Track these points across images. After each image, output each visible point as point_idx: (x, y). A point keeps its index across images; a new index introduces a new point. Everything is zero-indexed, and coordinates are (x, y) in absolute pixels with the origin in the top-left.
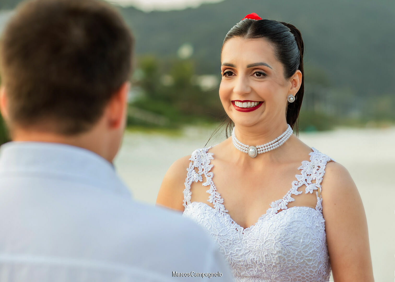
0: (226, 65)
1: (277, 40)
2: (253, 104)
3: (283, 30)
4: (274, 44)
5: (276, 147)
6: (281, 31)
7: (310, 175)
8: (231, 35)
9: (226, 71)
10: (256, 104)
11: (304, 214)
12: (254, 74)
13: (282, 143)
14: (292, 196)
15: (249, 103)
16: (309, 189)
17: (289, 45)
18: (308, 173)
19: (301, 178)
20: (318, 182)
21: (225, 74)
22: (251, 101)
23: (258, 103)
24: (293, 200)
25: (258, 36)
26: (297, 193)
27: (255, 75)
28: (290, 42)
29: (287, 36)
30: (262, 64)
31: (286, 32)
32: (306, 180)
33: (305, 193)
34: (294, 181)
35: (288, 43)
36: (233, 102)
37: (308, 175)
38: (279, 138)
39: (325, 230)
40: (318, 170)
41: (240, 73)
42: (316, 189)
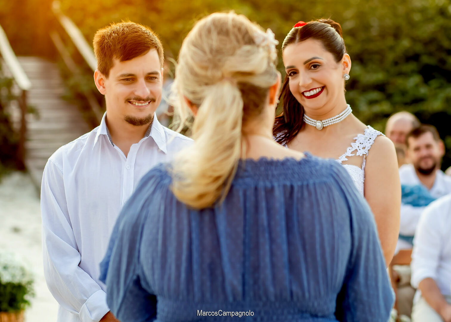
0: (288, 67)
1: (321, 36)
2: (318, 90)
3: (323, 28)
4: (319, 40)
5: (338, 121)
6: (322, 29)
7: (362, 144)
8: (286, 45)
9: (290, 72)
10: (320, 90)
11: (354, 171)
12: (311, 66)
13: (343, 119)
14: (347, 157)
15: (314, 90)
16: (360, 153)
17: (331, 37)
18: (361, 142)
19: (355, 146)
20: (367, 149)
21: (290, 75)
22: (315, 89)
23: (321, 88)
24: (346, 159)
25: (305, 39)
26: (350, 155)
27: (312, 68)
28: (332, 35)
29: (329, 30)
30: (314, 58)
31: (327, 28)
32: (358, 147)
33: (357, 155)
34: (349, 148)
35: (330, 36)
36: (303, 93)
37: (360, 143)
38: (340, 115)
39: (364, 183)
40: (369, 140)
41: (302, 69)
42: (365, 153)
